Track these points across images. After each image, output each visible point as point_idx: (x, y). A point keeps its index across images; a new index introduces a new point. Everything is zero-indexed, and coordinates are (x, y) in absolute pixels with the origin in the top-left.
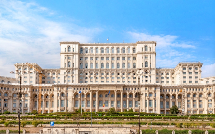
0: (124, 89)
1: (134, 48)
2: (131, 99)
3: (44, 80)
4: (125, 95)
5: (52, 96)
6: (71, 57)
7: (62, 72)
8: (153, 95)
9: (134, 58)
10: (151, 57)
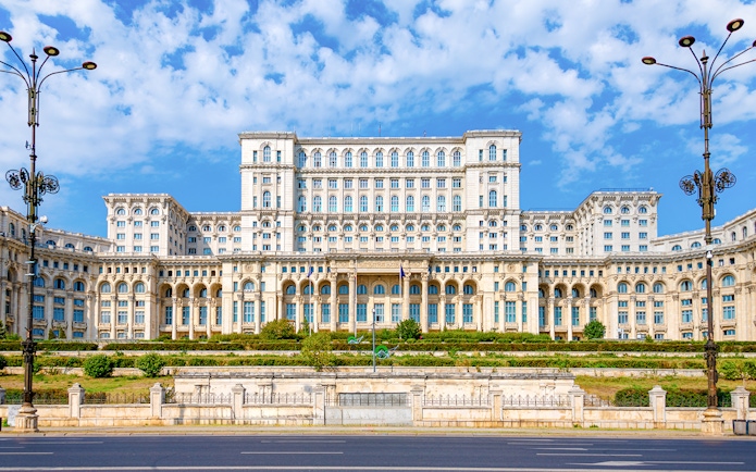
0: (430, 270)
1: (457, 153)
2: (451, 297)
3: (191, 246)
4: (433, 285)
5: (218, 289)
6: (273, 178)
7: (247, 222)
9: (457, 182)
10: (505, 178)
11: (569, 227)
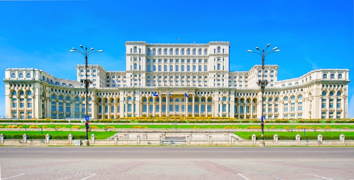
0: (196, 93)
1: (206, 50)
2: (203, 103)
3: (108, 83)
4: (197, 99)
5: (118, 100)
6: (138, 59)
7: (128, 75)
8: (227, 100)
9: (206, 61)
10: (223, 59)
11: (246, 77)
